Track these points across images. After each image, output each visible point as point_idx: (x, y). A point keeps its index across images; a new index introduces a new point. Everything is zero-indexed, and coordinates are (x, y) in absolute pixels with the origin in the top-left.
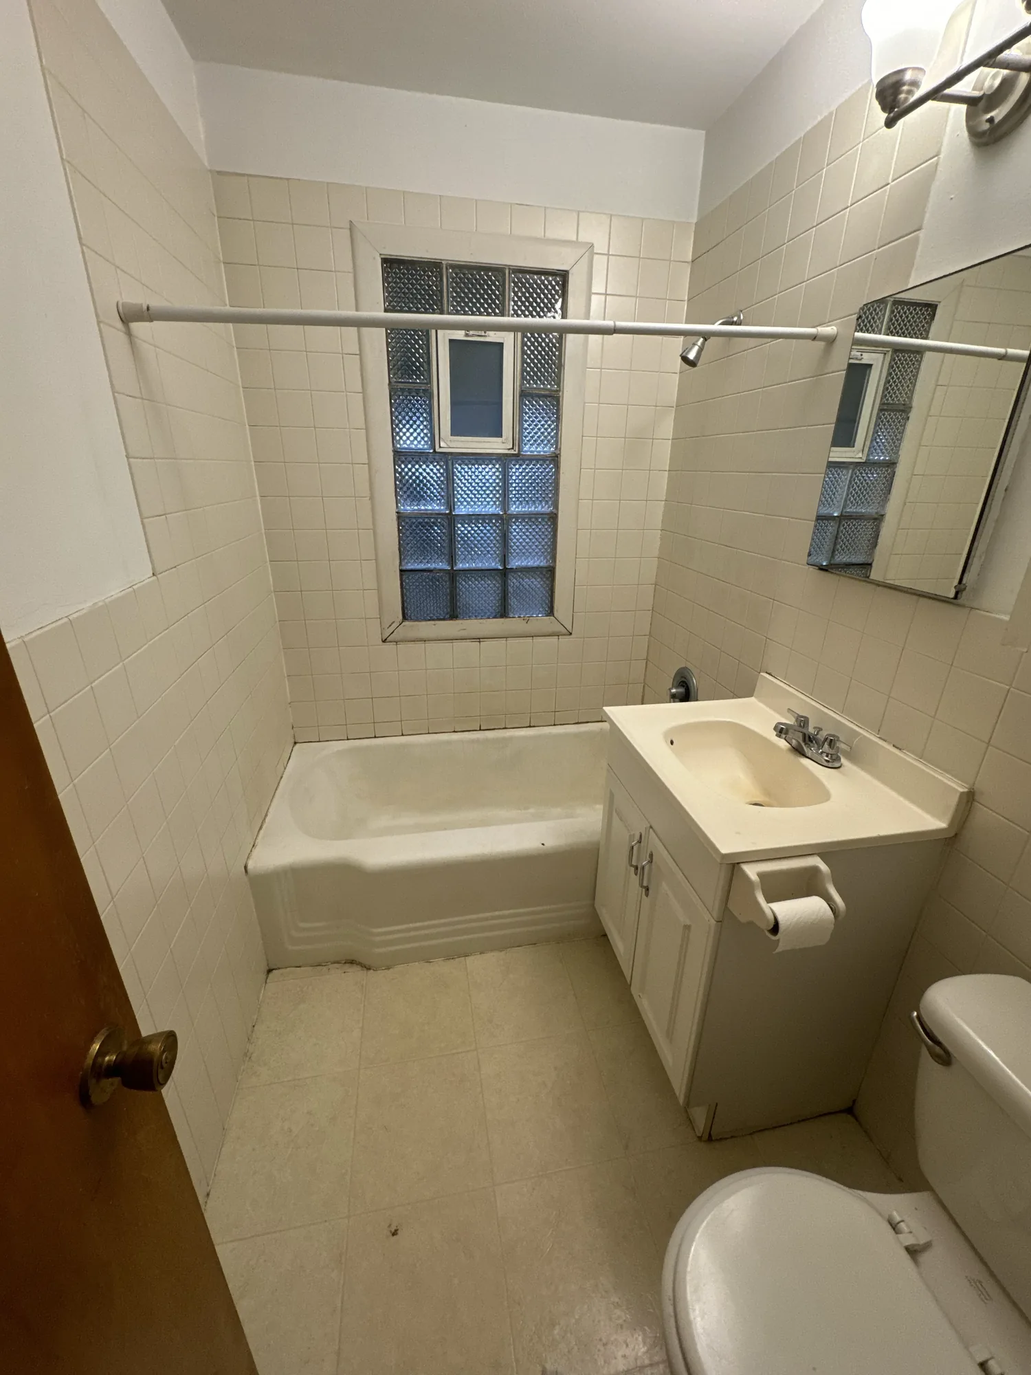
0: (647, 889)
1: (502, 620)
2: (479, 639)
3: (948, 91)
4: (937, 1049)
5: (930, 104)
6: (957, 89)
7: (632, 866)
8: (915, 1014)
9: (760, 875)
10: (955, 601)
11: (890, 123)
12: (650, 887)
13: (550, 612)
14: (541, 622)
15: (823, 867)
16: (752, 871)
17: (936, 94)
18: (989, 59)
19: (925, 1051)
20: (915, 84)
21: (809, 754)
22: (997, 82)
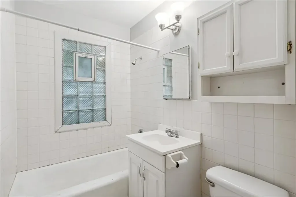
0: (145, 178)
1: (92, 123)
2: (86, 129)
3: (169, 28)
4: (212, 184)
5: (167, 29)
6: (171, 28)
7: (140, 174)
8: (206, 179)
9: (172, 156)
10: (189, 99)
11: (162, 30)
12: (146, 177)
13: (105, 120)
14: (103, 123)
15: (182, 152)
16: (169, 156)
17: (167, 28)
18: (173, 25)
19: (210, 185)
20: (164, 26)
21: (173, 136)
22: (175, 28)
